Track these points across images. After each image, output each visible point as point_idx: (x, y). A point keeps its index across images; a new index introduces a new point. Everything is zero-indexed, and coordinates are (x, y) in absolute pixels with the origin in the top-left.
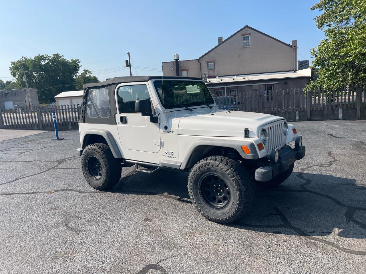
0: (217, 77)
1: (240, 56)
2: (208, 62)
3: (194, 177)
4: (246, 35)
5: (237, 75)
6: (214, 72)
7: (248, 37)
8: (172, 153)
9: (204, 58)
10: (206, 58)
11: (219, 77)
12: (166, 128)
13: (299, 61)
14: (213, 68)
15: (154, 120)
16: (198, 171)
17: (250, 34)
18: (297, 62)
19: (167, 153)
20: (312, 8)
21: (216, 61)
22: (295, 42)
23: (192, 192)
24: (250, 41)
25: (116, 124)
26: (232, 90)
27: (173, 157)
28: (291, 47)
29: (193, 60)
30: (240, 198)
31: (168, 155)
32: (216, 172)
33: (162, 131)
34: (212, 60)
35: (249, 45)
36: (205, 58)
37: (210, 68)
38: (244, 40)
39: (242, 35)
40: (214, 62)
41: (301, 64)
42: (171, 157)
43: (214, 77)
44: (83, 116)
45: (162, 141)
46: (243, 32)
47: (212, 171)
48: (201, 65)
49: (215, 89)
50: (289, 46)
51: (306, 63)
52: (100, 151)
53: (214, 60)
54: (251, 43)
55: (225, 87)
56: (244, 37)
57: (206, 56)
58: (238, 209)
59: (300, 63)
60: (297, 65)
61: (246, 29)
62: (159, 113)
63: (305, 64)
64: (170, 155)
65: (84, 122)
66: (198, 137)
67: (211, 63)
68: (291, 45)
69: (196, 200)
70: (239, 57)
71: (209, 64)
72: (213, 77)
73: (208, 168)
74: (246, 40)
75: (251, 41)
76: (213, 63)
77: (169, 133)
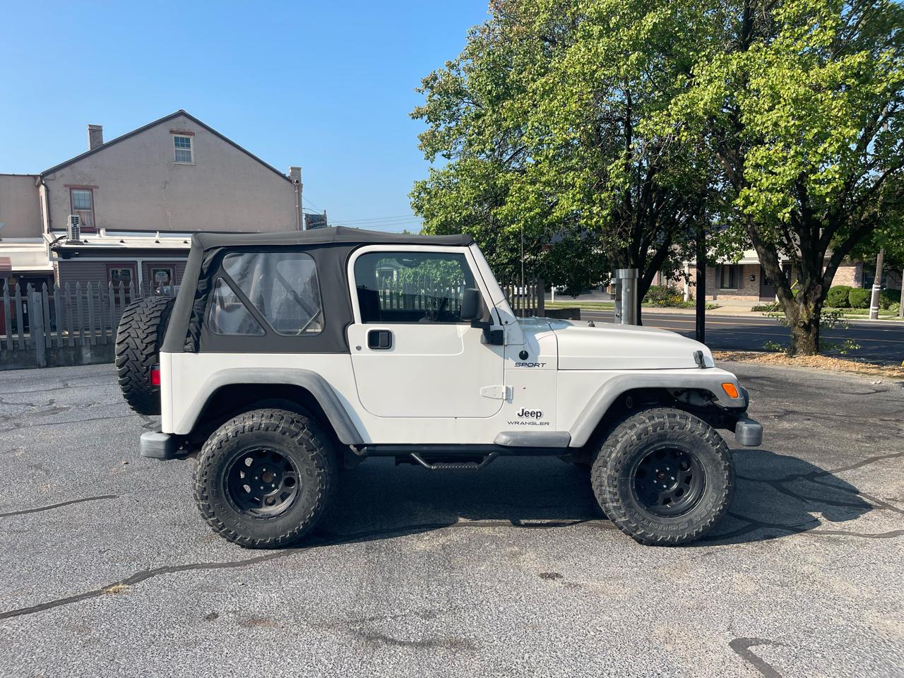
0: (101, 231)
1: (166, 184)
2: (72, 188)
3: (625, 459)
4: (181, 133)
5: (160, 232)
6: (90, 215)
7: (188, 140)
8: (539, 414)
9: (58, 174)
10: (67, 176)
11: (107, 230)
12: (524, 356)
13: (307, 216)
14: (88, 204)
15: (494, 338)
16: (636, 445)
17: (192, 134)
18: (304, 217)
19: (524, 414)
20: (412, 114)
21: (97, 187)
22: (296, 171)
23: (618, 493)
24: (192, 149)
25: (346, 350)
26: (158, 271)
27: (538, 423)
28: (288, 179)
29: (14, 175)
30: (729, 484)
31: (524, 419)
32: (679, 440)
33: (511, 363)
34: (85, 184)
35: (189, 159)
36: (62, 176)
37: (76, 203)
38: (176, 145)
39: (172, 132)
40: (90, 189)
41: (312, 222)
42: (534, 424)
43: (94, 231)
44: (194, 330)
45: (510, 386)
46: (173, 125)
47: (669, 439)
48: (50, 193)
49: (108, 264)
50: (283, 176)
51: (321, 220)
52: (297, 430)
53: (92, 184)
54: (195, 155)
55: (139, 260)
56: (176, 139)
57: (66, 171)
58: (724, 506)
59: (309, 219)
60: (304, 221)
61: (181, 118)
62: (507, 322)
63: (319, 223)
64: (534, 420)
65: (196, 349)
66: (611, 373)
67: (81, 192)
68: (287, 176)
69: (626, 509)
70: (165, 188)
71: (75, 192)
72: (92, 230)
73: (660, 435)
74: (183, 146)
75: (194, 150)
76: (87, 193)
77: (533, 368)
